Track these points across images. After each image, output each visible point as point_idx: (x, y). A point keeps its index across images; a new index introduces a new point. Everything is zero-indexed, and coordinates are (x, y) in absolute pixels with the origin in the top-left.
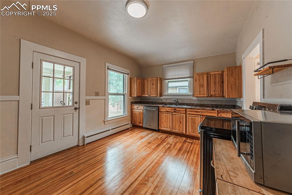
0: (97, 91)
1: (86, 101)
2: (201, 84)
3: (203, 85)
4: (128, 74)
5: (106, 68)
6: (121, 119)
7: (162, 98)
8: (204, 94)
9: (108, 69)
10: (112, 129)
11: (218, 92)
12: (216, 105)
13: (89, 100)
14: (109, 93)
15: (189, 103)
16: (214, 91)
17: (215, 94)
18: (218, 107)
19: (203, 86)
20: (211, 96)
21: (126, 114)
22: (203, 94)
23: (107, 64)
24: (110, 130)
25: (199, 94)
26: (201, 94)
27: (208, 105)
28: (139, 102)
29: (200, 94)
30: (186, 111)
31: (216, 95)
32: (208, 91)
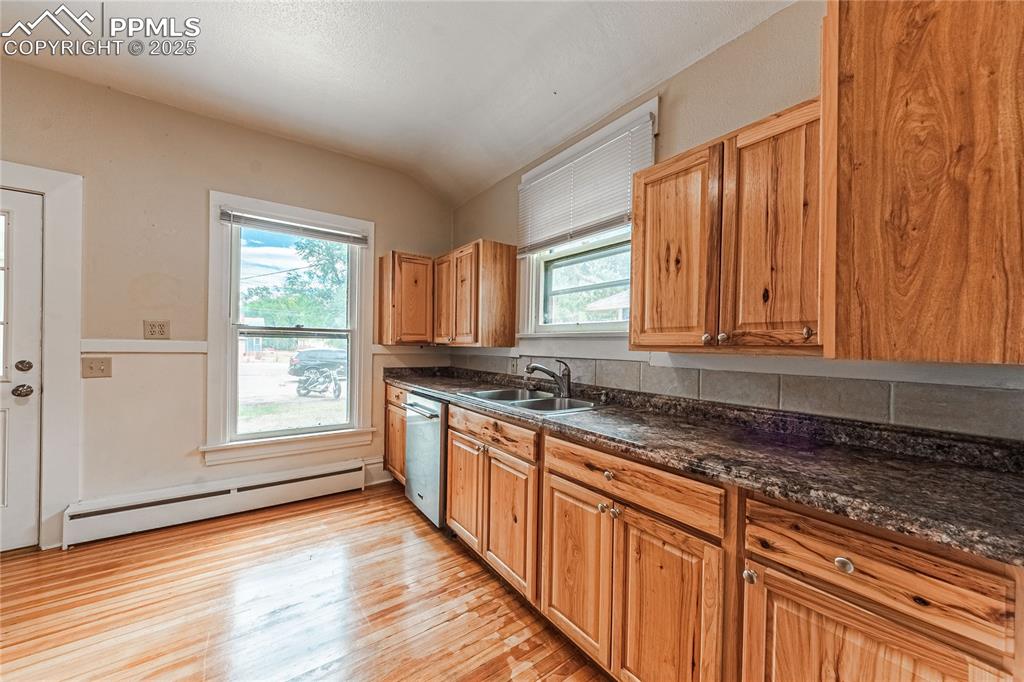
0: (156, 317)
1: (83, 359)
2: (668, 249)
3: (680, 251)
4: (363, 240)
5: (214, 213)
6: (320, 445)
7: (514, 352)
8: (689, 328)
9: (225, 215)
10: (239, 490)
11: (796, 304)
12: (811, 418)
13: (108, 356)
14: (241, 326)
15: (630, 393)
16: (766, 296)
17: (773, 325)
18: (831, 444)
19: (678, 262)
20: (735, 342)
21: (356, 424)
22: (680, 329)
23: (217, 199)
24: (228, 492)
25: (654, 329)
26: (665, 325)
27: (743, 415)
28: (441, 369)
29: (661, 329)
30: (539, 444)
31: (781, 334)
32: (712, 301)
